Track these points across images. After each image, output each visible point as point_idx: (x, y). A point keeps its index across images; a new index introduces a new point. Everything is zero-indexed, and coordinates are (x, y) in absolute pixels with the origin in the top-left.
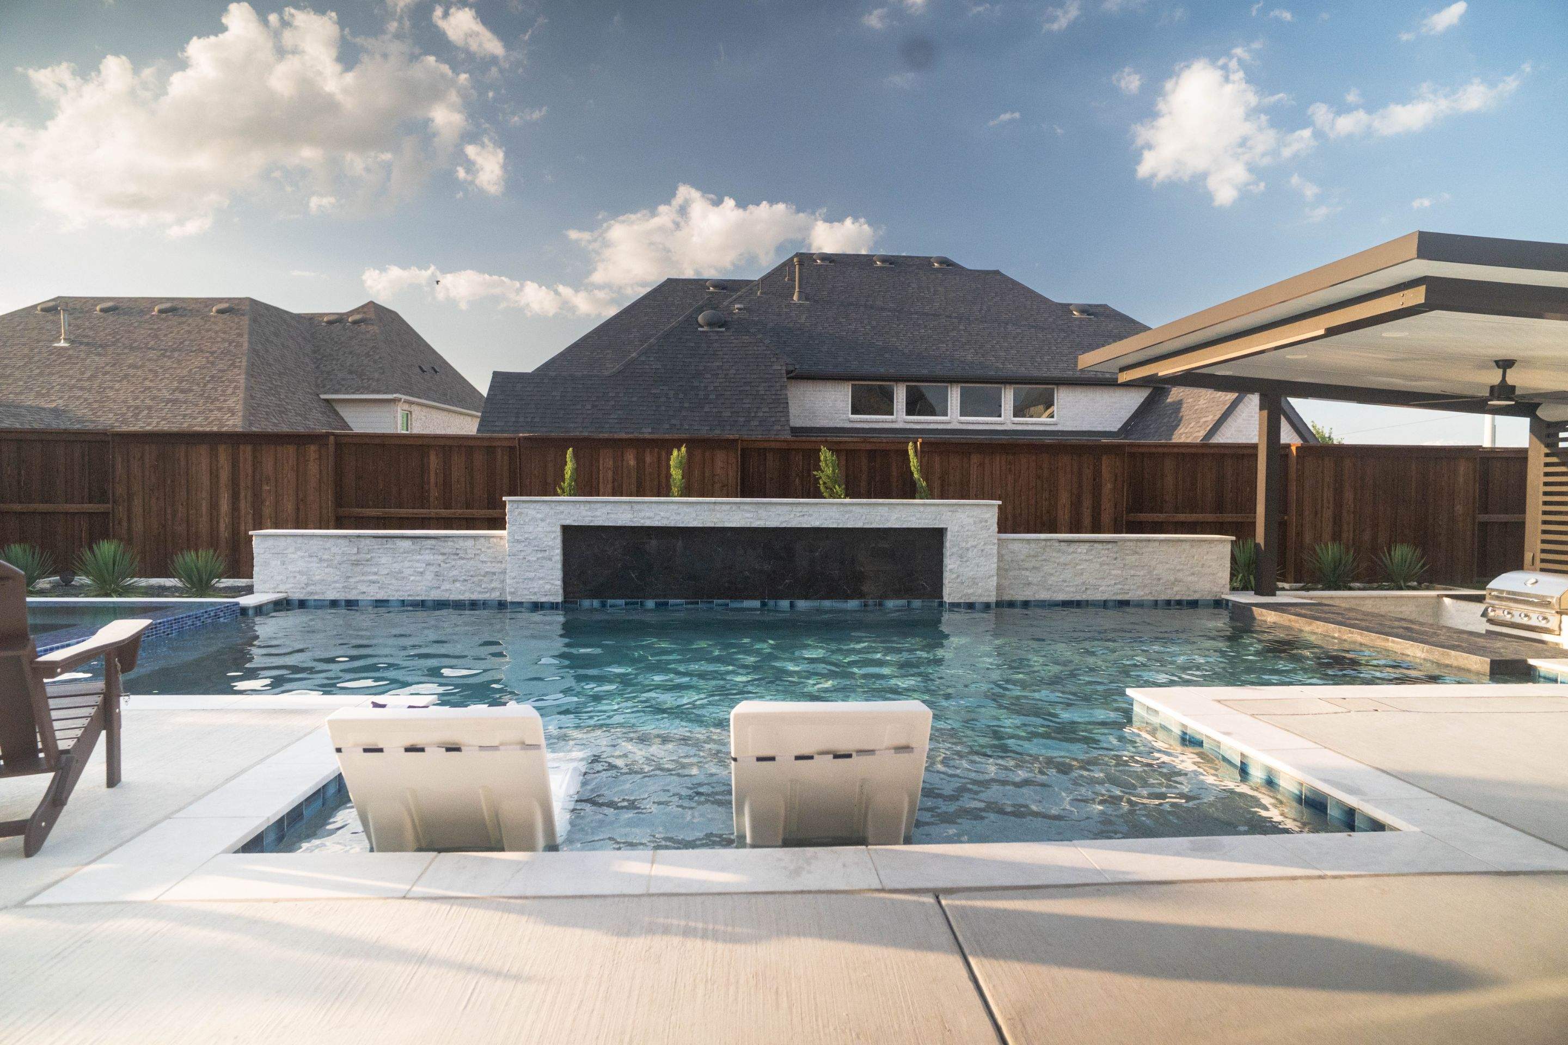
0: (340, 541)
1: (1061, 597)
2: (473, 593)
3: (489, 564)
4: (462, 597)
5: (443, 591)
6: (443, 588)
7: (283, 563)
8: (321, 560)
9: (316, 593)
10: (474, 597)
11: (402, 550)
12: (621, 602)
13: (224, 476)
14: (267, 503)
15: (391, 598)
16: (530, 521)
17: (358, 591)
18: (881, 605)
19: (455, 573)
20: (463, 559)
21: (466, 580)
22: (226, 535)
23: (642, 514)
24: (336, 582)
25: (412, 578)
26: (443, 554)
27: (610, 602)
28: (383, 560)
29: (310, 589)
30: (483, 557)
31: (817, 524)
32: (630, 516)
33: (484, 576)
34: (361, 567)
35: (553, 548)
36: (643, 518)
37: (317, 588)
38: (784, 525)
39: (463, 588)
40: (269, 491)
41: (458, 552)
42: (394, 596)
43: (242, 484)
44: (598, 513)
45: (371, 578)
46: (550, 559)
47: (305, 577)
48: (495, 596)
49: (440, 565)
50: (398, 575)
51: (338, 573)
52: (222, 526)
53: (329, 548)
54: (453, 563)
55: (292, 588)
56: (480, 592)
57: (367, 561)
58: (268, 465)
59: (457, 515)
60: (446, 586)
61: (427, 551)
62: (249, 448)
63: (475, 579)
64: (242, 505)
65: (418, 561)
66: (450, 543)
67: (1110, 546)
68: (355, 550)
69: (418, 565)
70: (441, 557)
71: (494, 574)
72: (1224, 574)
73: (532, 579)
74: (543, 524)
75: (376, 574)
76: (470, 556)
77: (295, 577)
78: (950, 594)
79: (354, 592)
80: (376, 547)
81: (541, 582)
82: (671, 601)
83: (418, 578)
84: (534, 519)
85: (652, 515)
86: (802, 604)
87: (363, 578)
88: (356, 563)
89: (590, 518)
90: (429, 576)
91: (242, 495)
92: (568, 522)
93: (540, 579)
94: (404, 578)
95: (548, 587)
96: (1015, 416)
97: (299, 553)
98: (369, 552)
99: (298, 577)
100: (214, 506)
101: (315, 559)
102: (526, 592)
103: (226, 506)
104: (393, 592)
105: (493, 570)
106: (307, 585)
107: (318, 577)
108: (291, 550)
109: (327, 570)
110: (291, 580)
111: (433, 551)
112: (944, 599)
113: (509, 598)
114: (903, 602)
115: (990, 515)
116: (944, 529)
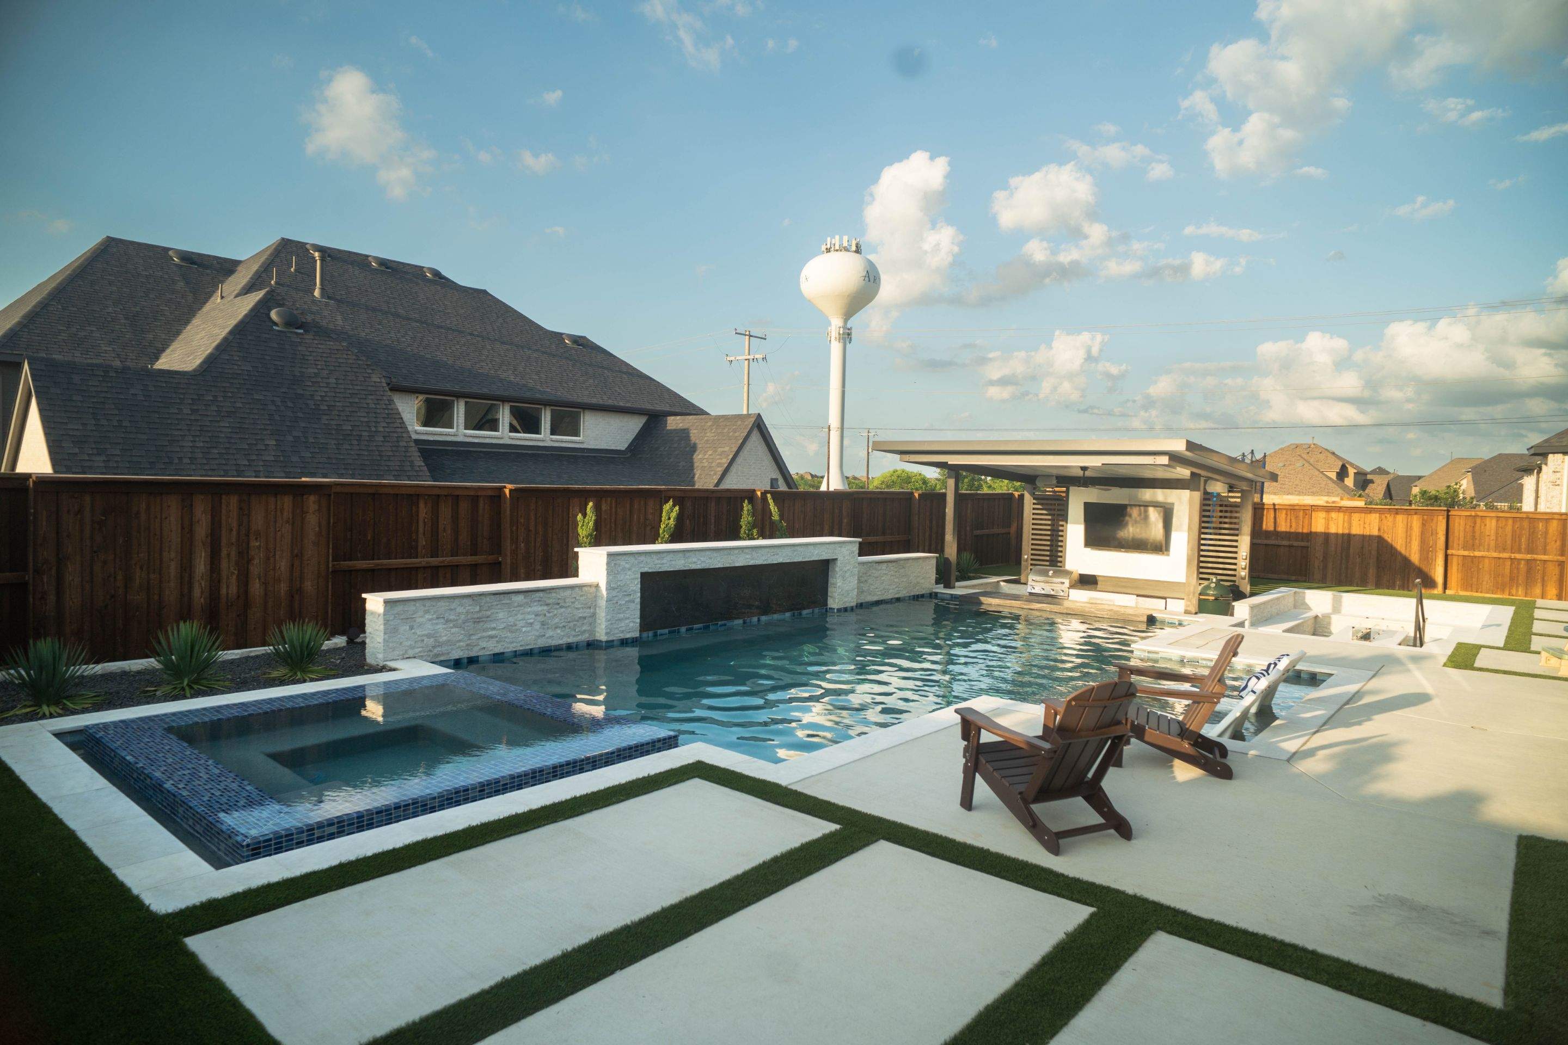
0: (465, 601)
1: (875, 598)
2: (569, 637)
3: (581, 610)
4: (561, 642)
5: (548, 638)
6: (547, 636)
7: (411, 628)
8: (448, 621)
9: (443, 654)
10: (570, 640)
11: (516, 604)
12: (666, 631)
13: (201, 531)
14: (256, 561)
15: (505, 651)
16: (622, 570)
17: (479, 647)
18: (800, 614)
19: (557, 620)
20: (562, 607)
21: (564, 626)
22: (202, 600)
23: (690, 560)
24: (460, 641)
25: (524, 629)
26: (548, 605)
27: (659, 632)
28: (501, 615)
29: (435, 651)
30: (577, 605)
31: (781, 560)
32: (683, 562)
33: (578, 621)
34: (481, 624)
35: (635, 592)
36: (691, 563)
37: (444, 649)
38: (765, 563)
39: (562, 634)
40: (259, 547)
41: (559, 601)
42: (508, 648)
43: (224, 541)
44: (665, 561)
45: (490, 633)
46: (634, 602)
47: (432, 640)
48: (585, 637)
49: (545, 615)
50: (511, 628)
51: (463, 632)
52: (197, 592)
53: (455, 609)
54: (556, 612)
55: (420, 652)
56: (574, 636)
57: (488, 617)
58: (258, 519)
60: (550, 633)
61: (535, 604)
62: (234, 500)
63: (571, 624)
64: (224, 564)
65: (529, 613)
66: (554, 595)
67: (894, 564)
68: (478, 608)
69: (530, 617)
70: (545, 608)
71: (585, 618)
72: (933, 576)
73: (620, 620)
74: (629, 573)
75: (494, 629)
76: (568, 604)
77: (423, 640)
78: (834, 602)
79: (476, 649)
80: (495, 603)
81: (627, 621)
82: (695, 626)
83: (529, 629)
84: (624, 569)
85: (694, 560)
86: (764, 618)
87: (485, 634)
88: (477, 621)
89: (660, 566)
90: (537, 626)
91: (224, 552)
92: (646, 570)
93: (627, 618)
94: (517, 630)
95: (632, 625)
96: (552, 434)
97: (427, 616)
98: (489, 608)
99: (426, 639)
100: (186, 568)
101: (442, 620)
102: (616, 631)
103: (202, 567)
104: (507, 647)
105: (585, 615)
106: (434, 647)
107: (445, 638)
108: (420, 613)
109: (454, 630)
110: (419, 644)
111: (541, 603)
112: (829, 606)
113: (604, 638)
114: (810, 611)
115: (856, 549)
116: (836, 559)
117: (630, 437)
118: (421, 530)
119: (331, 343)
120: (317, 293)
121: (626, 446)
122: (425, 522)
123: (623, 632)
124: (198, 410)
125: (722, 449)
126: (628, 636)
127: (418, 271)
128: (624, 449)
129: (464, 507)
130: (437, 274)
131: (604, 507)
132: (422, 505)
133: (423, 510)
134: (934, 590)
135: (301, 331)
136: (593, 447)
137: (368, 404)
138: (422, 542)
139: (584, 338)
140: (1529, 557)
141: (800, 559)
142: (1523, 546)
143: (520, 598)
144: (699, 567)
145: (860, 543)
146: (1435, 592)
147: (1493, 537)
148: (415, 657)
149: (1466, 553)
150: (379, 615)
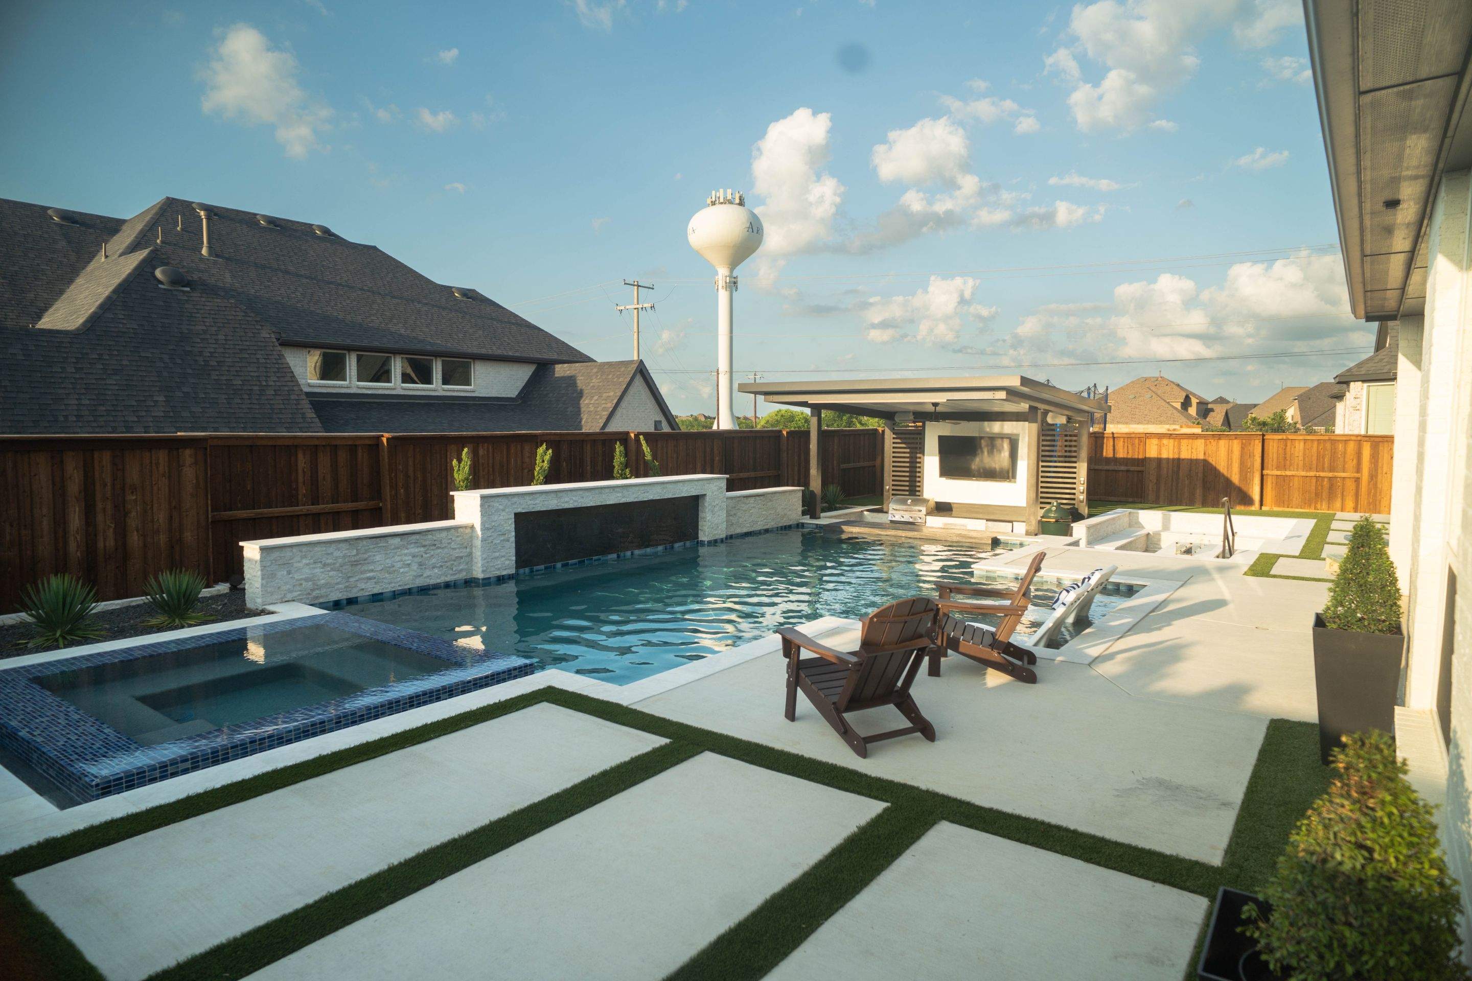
0: (341, 545)
1: (745, 530)
2: (446, 576)
3: (457, 550)
4: (439, 581)
5: (426, 578)
6: (425, 575)
7: (289, 573)
8: (325, 565)
9: (322, 597)
10: (448, 579)
11: (393, 547)
12: (542, 567)
13: (74, 487)
14: (133, 514)
15: (384, 591)
16: (495, 511)
17: (358, 589)
18: (672, 548)
19: (434, 561)
20: (439, 548)
21: (441, 566)
22: (79, 554)
23: (562, 500)
24: (338, 584)
25: (402, 570)
26: (424, 546)
27: (535, 568)
28: (378, 558)
29: (315, 593)
30: (453, 545)
31: (651, 497)
32: (556, 502)
33: (455, 561)
34: (359, 566)
35: (510, 531)
36: (563, 503)
37: (323, 591)
38: (636, 500)
39: (440, 573)
40: (136, 500)
41: (436, 542)
42: (387, 588)
43: (98, 496)
44: (537, 502)
45: (368, 575)
46: (508, 541)
47: (310, 583)
48: (462, 576)
49: (422, 556)
50: (390, 570)
51: (340, 575)
52: (72, 546)
53: (332, 553)
54: (432, 553)
55: (299, 595)
56: (452, 575)
57: (365, 560)
58: (133, 474)
59: (327, 511)
60: (427, 573)
61: (412, 546)
62: (106, 456)
63: (448, 564)
64: (100, 518)
65: (406, 555)
66: (430, 537)
67: (762, 498)
68: (354, 552)
69: (407, 558)
70: (422, 549)
71: (461, 557)
72: (800, 509)
73: (496, 558)
74: (504, 513)
75: (372, 571)
76: (444, 545)
77: (301, 584)
78: (704, 536)
79: (355, 590)
80: (372, 546)
81: (503, 559)
82: (570, 562)
83: (406, 569)
84: (498, 510)
85: (567, 499)
86: (637, 552)
87: (362, 576)
88: (355, 564)
89: (533, 506)
90: (415, 567)
91: (100, 506)
92: (519, 510)
93: (504, 556)
94: (394, 571)
95: (507, 562)
96: (444, 383)
97: (304, 561)
98: (366, 551)
99: (304, 583)
100: (60, 521)
101: (319, 565)
102: (493, 569)
103: (77, 521)
104: (386, 587)
105: (461, 555)
106: (312, 590)
107: (323, 582)
108: (298, 558)
109: (331, 573)
110: (298, 588)
111: (417, 545)
112: (700, 539)
113: (480, 576)
114: (682, 544)
115: (724, 484)
116: (705, 495)
117: (520, 384)
118: (301, 479)
119: (219, 300)
120: (204, 251)
121: (517, 393)
122: (304, 472)
123: (499, 569)
124: (82, 369)
125: (607, 394)
126: (504, 573)
127: (306, 230)
128: (514, 396)
129: (342, 456)
130: (326, 231)
131: (481, 452)
132: (300, 455)
133: (302, 461)
134: (801, 521)
135: (188, 289)
136: (484, 395)
137: (258, 359)
138: (303, 490)
139: (474, 291)
140: (1330, 475)
141: (670, 496)
142: (1326, 465)
143: (397, 541)
144: (571, 506)
145: (727, 479)
146: (1253, 508)
147: (1301, 458)
148: (294, 601)
149: (1279, 473)
150: (256, 562)
